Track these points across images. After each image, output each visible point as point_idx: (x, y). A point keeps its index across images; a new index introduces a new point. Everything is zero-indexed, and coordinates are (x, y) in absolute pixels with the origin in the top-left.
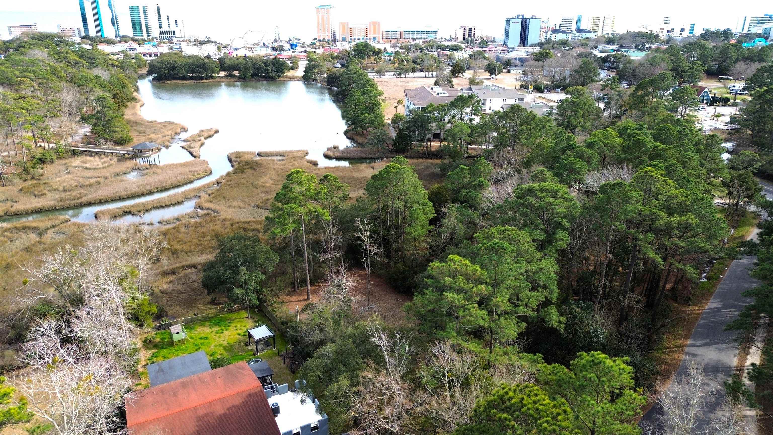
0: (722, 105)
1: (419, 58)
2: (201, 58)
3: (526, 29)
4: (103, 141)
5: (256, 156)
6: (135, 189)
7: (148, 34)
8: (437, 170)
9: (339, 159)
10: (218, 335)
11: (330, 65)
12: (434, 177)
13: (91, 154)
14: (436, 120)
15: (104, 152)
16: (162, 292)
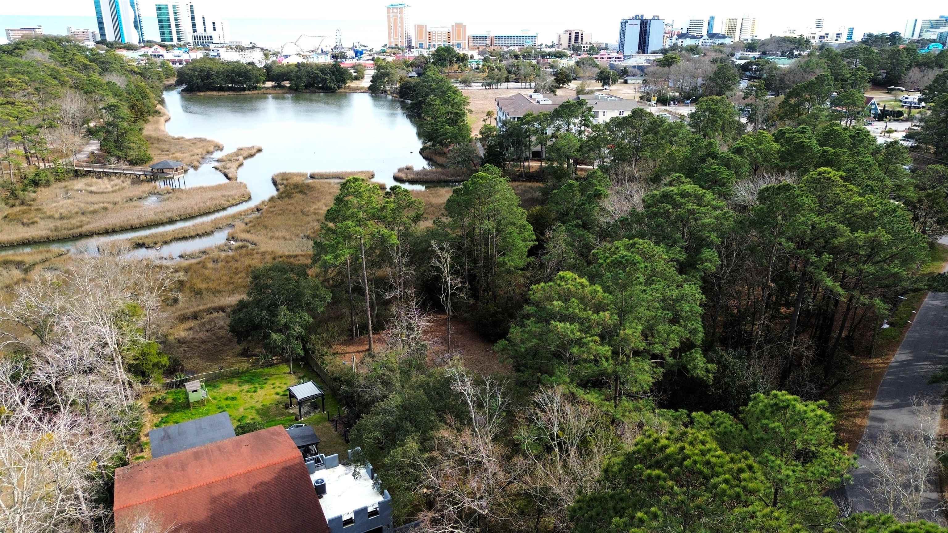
0: (894, 120)
1: (513, 66)
2: (243, 64)
3: (646, 32)
4: (113, 159)
5: (307, 178)
6: (151, 217)
7: (179, 40)
8: (538, 194)
9: (412, 182)
10: (249, 394)
11: (403, 73)
12: (533, 202)
13: (99, 175)
14: (536, 132)
15: (115, 173)
16: (179, 341)
